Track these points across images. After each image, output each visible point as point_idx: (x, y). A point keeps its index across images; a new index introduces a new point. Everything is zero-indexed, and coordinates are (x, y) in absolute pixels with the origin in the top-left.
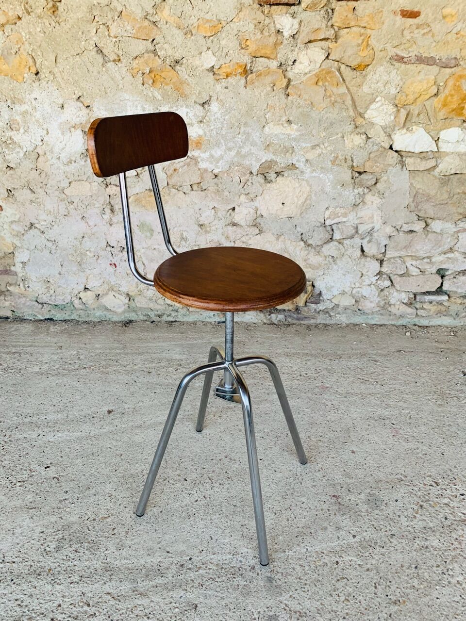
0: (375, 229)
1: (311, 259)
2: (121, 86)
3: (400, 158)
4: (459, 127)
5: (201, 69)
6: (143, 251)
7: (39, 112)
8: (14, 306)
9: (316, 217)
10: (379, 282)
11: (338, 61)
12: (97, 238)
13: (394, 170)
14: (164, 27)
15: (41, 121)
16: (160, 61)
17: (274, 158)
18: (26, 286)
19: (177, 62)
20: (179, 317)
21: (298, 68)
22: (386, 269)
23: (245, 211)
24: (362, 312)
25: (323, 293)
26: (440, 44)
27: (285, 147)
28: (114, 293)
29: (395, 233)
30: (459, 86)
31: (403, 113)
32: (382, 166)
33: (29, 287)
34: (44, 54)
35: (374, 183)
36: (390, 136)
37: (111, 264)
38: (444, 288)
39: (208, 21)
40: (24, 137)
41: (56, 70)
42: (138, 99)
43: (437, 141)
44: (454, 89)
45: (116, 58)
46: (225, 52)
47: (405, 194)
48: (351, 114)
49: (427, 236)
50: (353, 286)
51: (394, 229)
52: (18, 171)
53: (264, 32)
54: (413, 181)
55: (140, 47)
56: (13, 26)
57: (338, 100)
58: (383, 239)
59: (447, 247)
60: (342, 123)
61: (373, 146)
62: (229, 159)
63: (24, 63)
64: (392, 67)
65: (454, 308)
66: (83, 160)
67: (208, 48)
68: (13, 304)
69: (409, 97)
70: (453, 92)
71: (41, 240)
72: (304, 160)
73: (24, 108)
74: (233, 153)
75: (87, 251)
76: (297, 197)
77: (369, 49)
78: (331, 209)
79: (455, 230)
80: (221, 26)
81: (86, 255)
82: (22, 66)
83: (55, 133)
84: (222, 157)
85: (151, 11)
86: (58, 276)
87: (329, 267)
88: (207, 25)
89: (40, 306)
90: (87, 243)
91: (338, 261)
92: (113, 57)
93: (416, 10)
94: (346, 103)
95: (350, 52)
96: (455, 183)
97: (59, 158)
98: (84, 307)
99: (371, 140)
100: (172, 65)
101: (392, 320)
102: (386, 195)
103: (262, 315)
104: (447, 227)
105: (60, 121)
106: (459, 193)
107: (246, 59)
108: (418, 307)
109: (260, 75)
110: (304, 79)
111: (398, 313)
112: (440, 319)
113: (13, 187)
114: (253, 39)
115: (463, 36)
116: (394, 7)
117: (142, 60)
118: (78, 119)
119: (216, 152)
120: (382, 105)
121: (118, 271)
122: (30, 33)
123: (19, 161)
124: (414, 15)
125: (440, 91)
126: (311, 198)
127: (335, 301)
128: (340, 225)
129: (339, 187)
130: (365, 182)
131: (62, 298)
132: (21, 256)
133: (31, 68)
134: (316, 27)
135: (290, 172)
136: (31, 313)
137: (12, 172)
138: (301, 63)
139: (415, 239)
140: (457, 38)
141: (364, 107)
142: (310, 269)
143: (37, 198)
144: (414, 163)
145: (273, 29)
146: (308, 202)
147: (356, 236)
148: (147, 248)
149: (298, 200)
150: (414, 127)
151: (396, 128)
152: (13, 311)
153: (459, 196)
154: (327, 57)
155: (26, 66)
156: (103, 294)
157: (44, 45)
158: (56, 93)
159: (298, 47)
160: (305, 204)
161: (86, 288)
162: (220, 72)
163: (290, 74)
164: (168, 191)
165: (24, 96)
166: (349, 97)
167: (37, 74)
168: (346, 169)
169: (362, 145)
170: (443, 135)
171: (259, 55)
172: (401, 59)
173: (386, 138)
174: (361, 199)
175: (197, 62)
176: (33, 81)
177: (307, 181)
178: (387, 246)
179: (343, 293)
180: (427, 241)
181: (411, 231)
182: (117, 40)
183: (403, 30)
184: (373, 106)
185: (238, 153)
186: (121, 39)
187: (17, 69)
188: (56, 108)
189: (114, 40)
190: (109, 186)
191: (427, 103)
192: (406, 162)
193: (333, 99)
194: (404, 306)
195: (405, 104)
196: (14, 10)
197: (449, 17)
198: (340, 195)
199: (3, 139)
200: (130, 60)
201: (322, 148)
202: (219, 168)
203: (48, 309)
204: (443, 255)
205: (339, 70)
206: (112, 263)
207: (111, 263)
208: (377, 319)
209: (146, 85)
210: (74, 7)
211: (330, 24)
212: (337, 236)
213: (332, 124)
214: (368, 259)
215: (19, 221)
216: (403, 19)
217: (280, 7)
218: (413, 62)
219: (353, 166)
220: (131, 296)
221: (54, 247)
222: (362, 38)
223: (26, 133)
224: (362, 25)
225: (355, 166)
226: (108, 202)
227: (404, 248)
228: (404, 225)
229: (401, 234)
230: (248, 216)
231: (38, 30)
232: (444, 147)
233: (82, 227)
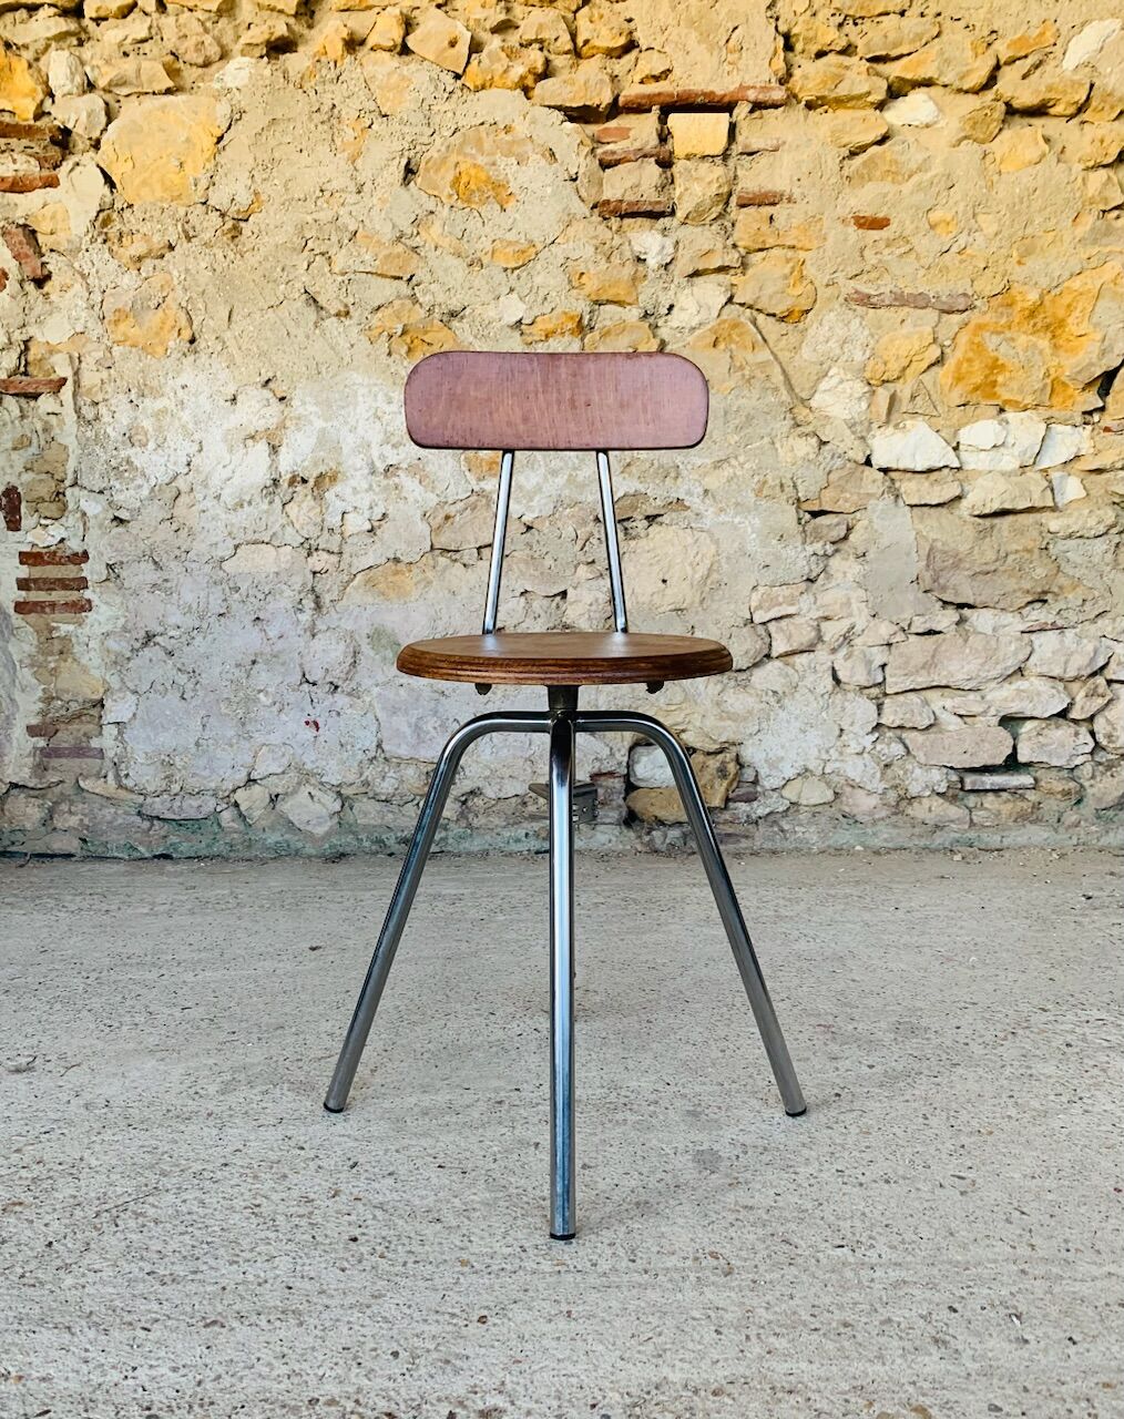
0: (858, 629)
1: (730, 701)
2: (347, 359)
3: (888, 483)
4: (993, 418)
5: (499, 325)
6: (376, 690)
7: (187, 412)
8: (87, 828)
9: (732, 607)
10: (879, 747)
11: (750, 307)
12: (283, 664)
13: (881, 505)
14: (432, 255)
15: (191, 426)
16: (422, 313)
17: (642, 488)
18: (123, 773)
19: (453, 314)
20: (450, 841)
21: (677, 319)
22: (892, 718)
23: (588, 598)
24: (851, 821)
25: (763, 773)
26: (932, 271)
27: (662, 466)
28: (310, 789)
29: (900, 637)
30: (979, 345)
31: (883, 395)
32: (855, 497)
33: (127, 776)
34: (209, 305)
35: (842, 535)
36: (863, 438)
37: (307, 723)
38: (1022, 758)
39: (510, 243)
40: (154, 457)
41: (228, 335)
42: (380, 381)
43: (956, 449)
44: (972, 350)
45: (342, 309)
46: (542, 294)
47: (908, 554)
48: (784, 398)
49: (966, 641)
50: (825, 757)
51: (896, 628)
52: (134, 527)
53: (612, 258)
54: (921, 527)
55: (388, 290)
56: (157, 262)
57: (758, 373)
58: (875, 650)
59: (1011, 664)
60: (769, 417)
61: (832, 457)
62: (554, 493)
63: (170, 323)
64: (851, 312)
65: (1051, 806)
66: (266, 501)
67: (512, 290)
68: (86, 821)
69: (889, 365)
70: (971, 355)
71: (165, 671)
72: (700, 490)
73: (160, 404)
74: (561, 480)
75: (260, 691)
76: (691, 564)
77: (805, 283)
78: (761, 590)
79: (1023, 628)
80: (533, 250)
81: (256, 701)
82: (167, 327)
83: (216, 448)
84: (539, 489)
85: (408, 231)
86: (194, 750)
87: (769, 715)
88: (510, 250)
89: (146, 824)
90: (262, 677)
91: (786, 701)
92: (335, 307)
93: (881, 215)
94: (774, 380)
95: (769, 290)
96: (1006, 534)
97: (218, 497)
98: (242, 827)
99: (827, 447)
100: (445, 319)
101: (921, 836)
102: (870, 556)
103: (632, 834)
104: (1006, 622)
105: (226, 426)
106: (1017, 551)
107: (581, 307)
108: (971, 805)
109: (608, 333)
110: (690, 339)
111: (930, 818)
112: (1023, 830)
113: (119, 558)
114: (592, 272)
115: (973, 257)
116: (840, 212)
117: (390, 310)
118: (262, 422)
119: (527, 479)
120: (841, 382)
121: (321, 739)
122: (187, 270)
123: (139, 504)
124: (878, 224)
125: (946, 357)
126: (720, 566)
127: (790, 793)
128: (784, 623)
129: (774, 542)
130: (825, 531)
131: (195, 803)
132: (117, 710)
133: (183, 332)
134: (706, 247)
135: (674, 515)
136: (122, 842)
137: (121, 529)
138: (682, 309)
139: (943, 648)
140: (961, 262)
141: (807, 386)
142: (729, 722)
143: (166, 580)
144: (919, 491)
145: (628, 254)
146: (715, 576)
147: (819, 646)
148: (384, 684)
149: (695, 572)
150: (908, 423)
151: (875, 426)
152: (84, 841)
153: (1018, 556)
154: (730, 300)
155: (174, 327)
156: (286, 794)
157: (211, 290)
158: (224, 375)
159: (676, 282)
160: (709, 582)
161: (250, 780)
162: (534, 329)
163: (664, 333)
164: (431, 562)
165: (163, 381)
166: (777, 370)
167: (192, 341)
168: (784, 503)
169: (812, 456)
170: (965, 436)
171: (604, 298)
172: (865, 301)
173: (857, 442)
174: (822, 565)
175: (491, 313)
176: (184, 354)
177: (708, 531)
178: (887, 668)
179: (805, 773)
180: (967, 651)
181: (931, 632)
182: (346, 278)
183: (862, 251)
184: (823, 385)
185: (571, 480)
186: (352, 276)
187: (157, 334)
188: (222, 402)
189: (340, 279)
190: (315, 554)
191: (927, 378)
192: (902, 490)
193: (747, 372)
194: (941, 801)
195: (885, 378)
196: (163, 232)
197: (943, 225)
198: (778, 558)
199: (113, 463)
200: (366, 314)
201: (734, 467)
202: (533, 512)
203: (163, 833)
204: (1006, 685)
205: (754, 322)
206: (311, 719)
207: (308, 719)
208: (886, 836)
209: (394, 356)
210: (272, 227)
211: (730, 242)
212: (779, 647)
213: (749, 418)
214: (850, 696)
215: (125, 629)
216: (860, 231)
217: (640, 220)
218: (887, 302)
219: (798, 500)
220: (348, 797)
221: (190, 685)
222: (791, 264)
223: (160, 451)
224: (788, 244)
225: (803, 499)
226: (309, 587)
227: (923, 668)
228: (915, 618)
229: (913, 638)
230: (594, 608)
231: (203, 265)
232: (972, 461)
233: (250, 640)
